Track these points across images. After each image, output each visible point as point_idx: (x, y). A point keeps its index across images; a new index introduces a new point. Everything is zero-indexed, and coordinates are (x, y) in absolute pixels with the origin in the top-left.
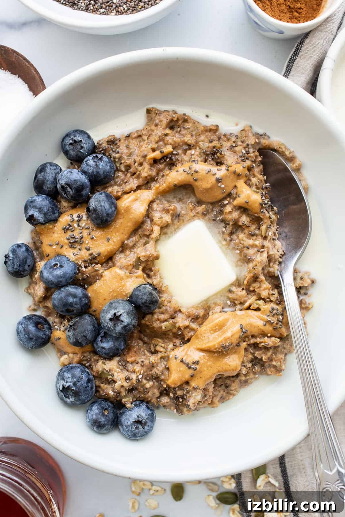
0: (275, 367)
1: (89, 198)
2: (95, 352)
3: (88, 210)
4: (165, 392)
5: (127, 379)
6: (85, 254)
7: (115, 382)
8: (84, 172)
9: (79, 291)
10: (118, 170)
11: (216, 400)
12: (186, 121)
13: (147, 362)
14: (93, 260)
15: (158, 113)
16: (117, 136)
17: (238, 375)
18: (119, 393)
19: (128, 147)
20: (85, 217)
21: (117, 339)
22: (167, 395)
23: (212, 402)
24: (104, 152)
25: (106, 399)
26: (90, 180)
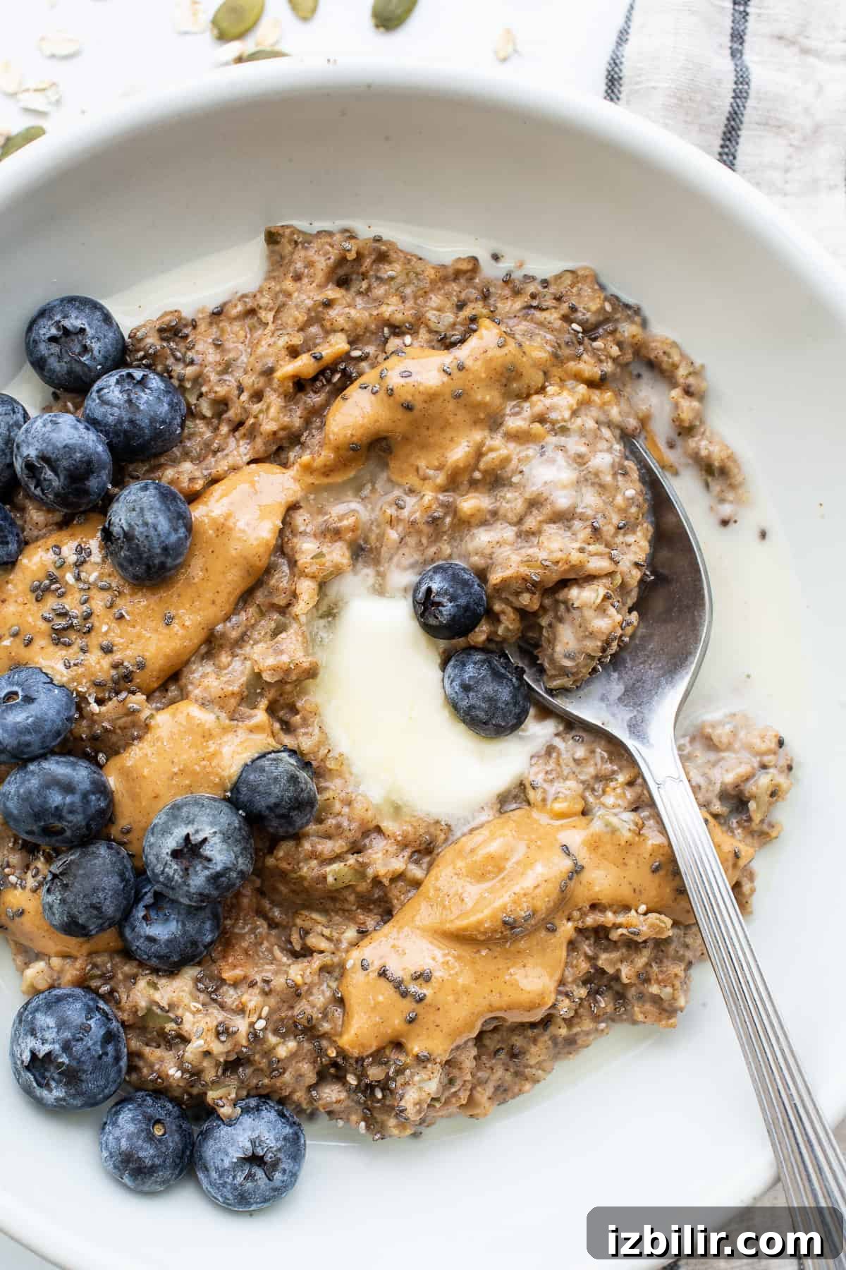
0: (657, 1000)
1: (108, 500)
2: (127, 953)
3: (107, 536)
4: (332, 1071)
5: (223, 1032)
6: (98, 664)
7: (185, 1040)
8: (93, 423)
9: (80, 774)
10: (191, 414)
11: (483, 1095)
12: (382, 257)
13: (279, 982)
14: (124, 680)
15: (302, 240)
16: (188, 313)
17: (547, 1021)
18: (196, 1073)
19: (218, 346)
20: (96, 556)
21: (192, 912)
22: (340, 1079)
23: (471, 1102)
24: (152, 361)
25: (160, 1091)
26: (111, 446)
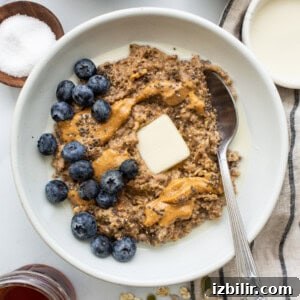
0: (215, 214)
1: (93, 104)
2: (97, 204)
3: (93, 112)
4: (143, 231)
5: (118, 221)
6: (90, 140)
7: (110, 223)
8: (89, 87)
9: (87, 164)
10: (111, 85)
11: (176, 236)
12: (156, 52)
13: (131, 211)
14: (96, 144)
15: (138, 47)
16: (111, 62)
17: (190, 219)
18: (112, 231)
19: (118, 70)
20: (90, 116)
21: (112, 195)
22: (144, 232)
23: (173, 238)
24: (102, 74)
25: (104, 235)
26: (94, 92)
